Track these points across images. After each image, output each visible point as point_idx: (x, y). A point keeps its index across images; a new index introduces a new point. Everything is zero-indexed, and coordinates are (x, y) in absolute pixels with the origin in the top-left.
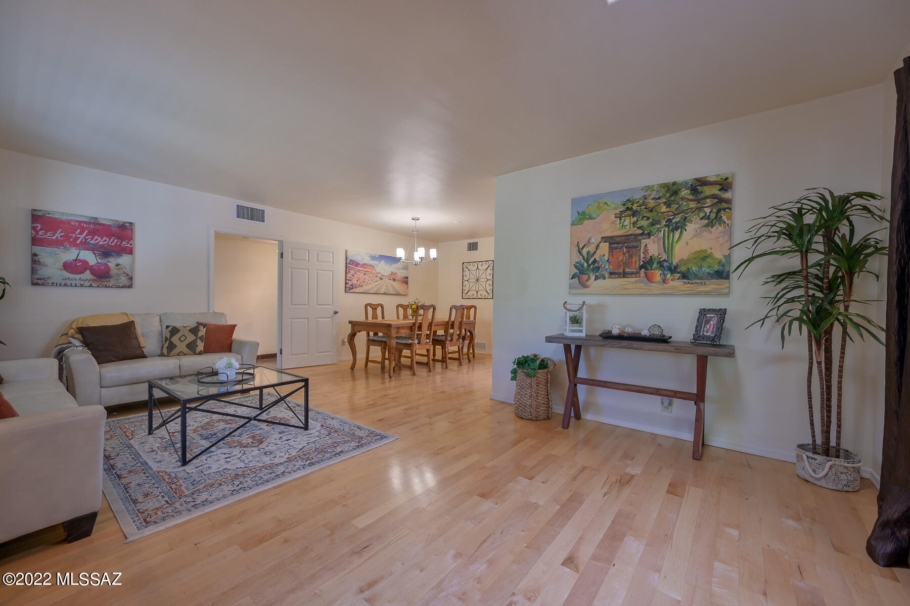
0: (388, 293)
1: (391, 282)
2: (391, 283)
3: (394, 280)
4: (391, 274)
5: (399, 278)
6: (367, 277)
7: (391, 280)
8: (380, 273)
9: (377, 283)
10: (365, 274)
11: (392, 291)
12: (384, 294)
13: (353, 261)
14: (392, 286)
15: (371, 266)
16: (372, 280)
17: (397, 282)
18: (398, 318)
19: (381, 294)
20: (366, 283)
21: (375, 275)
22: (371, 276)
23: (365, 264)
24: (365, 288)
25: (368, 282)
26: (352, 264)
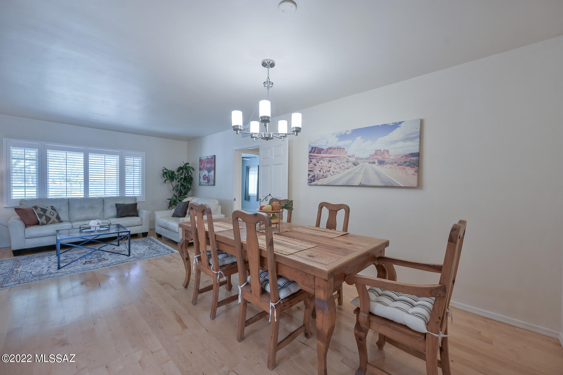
0: (367, 184)
1: (376, 167)
2: (373, 169)
3: (381, 163)
4: (376, 154)
5: (392, 157)
6: (333, 165)
7: (374, 163)
8: (353, 156)
9: (347, 171)
10: (330, 161)
11: (375, 181)
12: (361, 186)
13: (316, 148)
14: (377, 173)
15: (339, 148)
16: (341, 168)
17: (388, 166)
18: (318, 225)
19: (356, 186)
20: (331, 172)
21: (345, 160)
22: (339, 162)
23: (330, 148)
24: (330, 179)
25: (335, 171)
26: (314, 152)
